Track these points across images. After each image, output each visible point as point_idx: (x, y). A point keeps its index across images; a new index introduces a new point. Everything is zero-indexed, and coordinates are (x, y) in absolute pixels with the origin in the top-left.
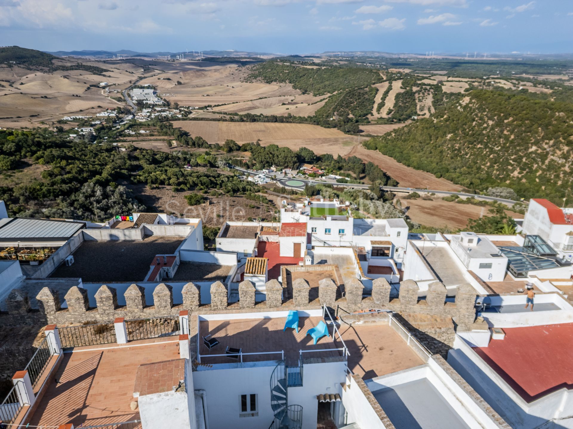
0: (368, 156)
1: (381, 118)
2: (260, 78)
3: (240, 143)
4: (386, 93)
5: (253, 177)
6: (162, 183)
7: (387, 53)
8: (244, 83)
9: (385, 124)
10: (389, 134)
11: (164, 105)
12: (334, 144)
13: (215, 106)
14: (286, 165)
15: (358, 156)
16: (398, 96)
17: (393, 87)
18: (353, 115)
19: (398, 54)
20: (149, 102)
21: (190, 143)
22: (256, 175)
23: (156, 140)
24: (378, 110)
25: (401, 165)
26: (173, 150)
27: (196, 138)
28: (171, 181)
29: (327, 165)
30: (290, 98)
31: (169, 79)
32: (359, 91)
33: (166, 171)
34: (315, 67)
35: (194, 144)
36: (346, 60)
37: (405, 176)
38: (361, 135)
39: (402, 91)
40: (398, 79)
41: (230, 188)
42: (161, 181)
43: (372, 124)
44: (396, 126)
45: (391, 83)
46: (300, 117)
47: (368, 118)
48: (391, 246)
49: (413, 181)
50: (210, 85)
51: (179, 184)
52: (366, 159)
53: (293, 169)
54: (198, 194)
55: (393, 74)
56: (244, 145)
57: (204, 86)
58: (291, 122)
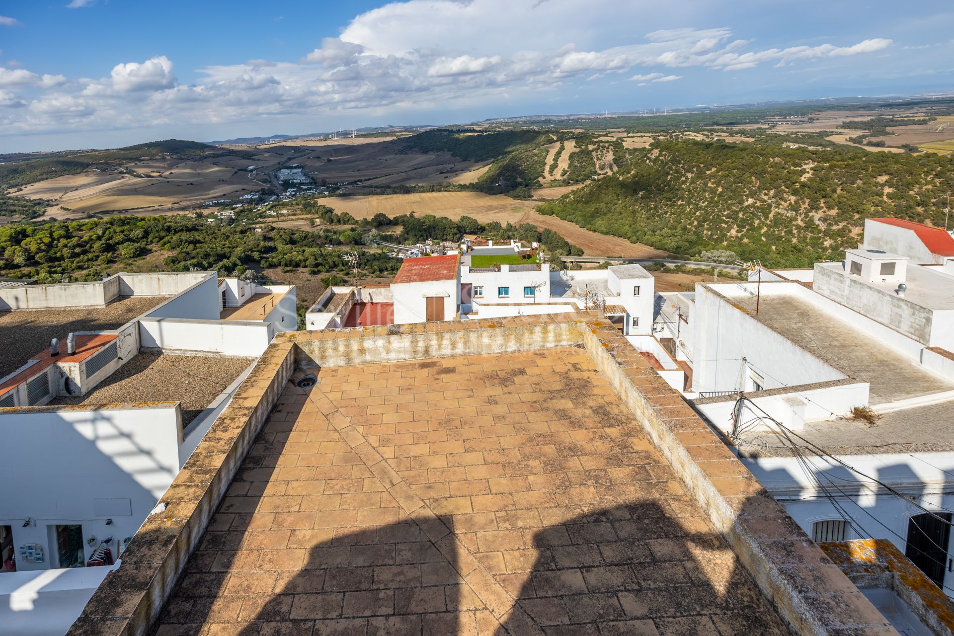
0: (543, 222)
1: (555, 180)
2: (416, 149)
3: (391, 217)
4: (559, 154)
5: (405, 253)
6: (297, 265)
7: (555, 116)
8: (398, 155)
9: (560, 186)
10: (566, 196)
11: (311, 184)
12: (502, 212)
13: (366, 180)
14: (445, 238)
15: (531, 223)
16: (572, 157)
17: (566, 147)
18: (522, 179)
19: (567, 116)
20: (295, 181)
21: (335, 220)
22: (408, 251)
23: (298, 219)
24: (551, 172)
25: (584, 231)
26: (316, 228)
27: (342, 214)
28: (308, 263)
29: (494, 236)
30: (449, 166)
31: (319, 158)
32: (526, 153)
33: (304, 251)
34: (476, 134)
35: (339, 221)
36: (511, 126)
37: (592, 243)
38: (533, 200)
39: (577, 150)
40: (570, 138)
41: (376, 267)
42: (296, 263)
43: (544, 188)
44: (574, 188)
45: (562, 143)
46: (460, 185)
47: (539, 181)
48: (625, 315)
49: (603, 248)
50: (362, 160)
51: (317, 265)
52: (541, 225)
53: (453, 241)
54: (338, 276)
55: (564, 133)
56: (395, 218)
57: (355, 161)
58: (450, 191)
